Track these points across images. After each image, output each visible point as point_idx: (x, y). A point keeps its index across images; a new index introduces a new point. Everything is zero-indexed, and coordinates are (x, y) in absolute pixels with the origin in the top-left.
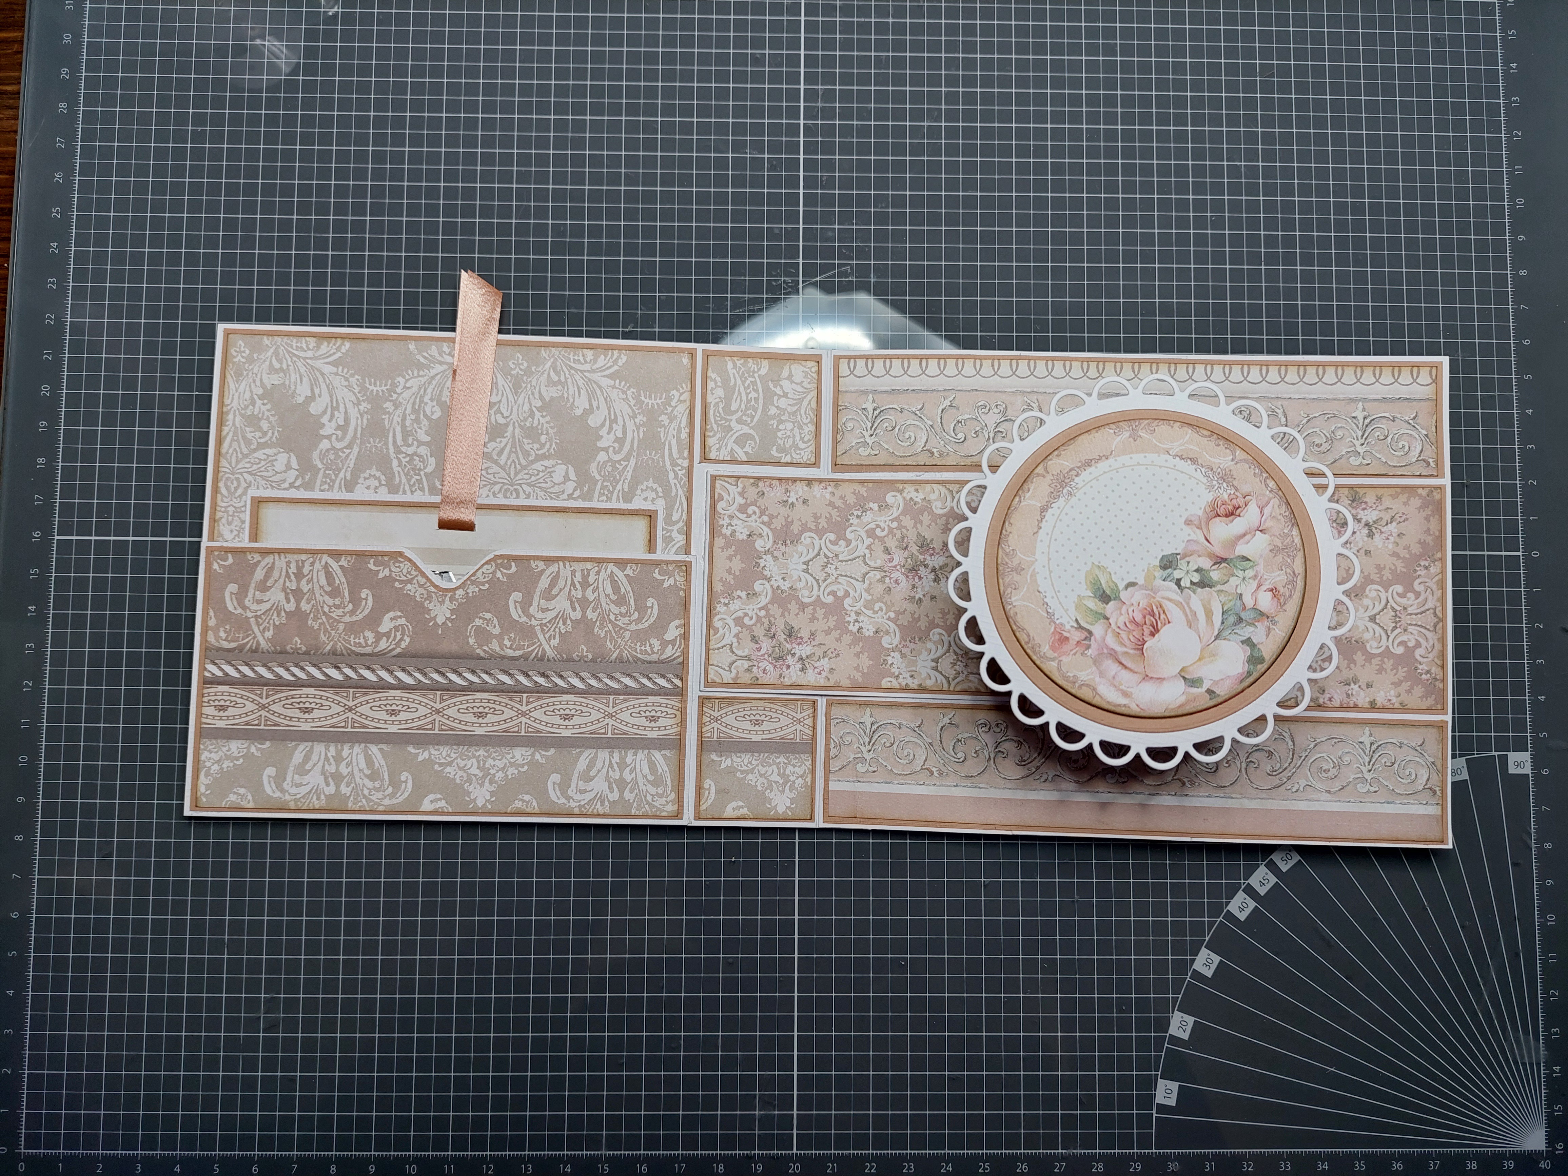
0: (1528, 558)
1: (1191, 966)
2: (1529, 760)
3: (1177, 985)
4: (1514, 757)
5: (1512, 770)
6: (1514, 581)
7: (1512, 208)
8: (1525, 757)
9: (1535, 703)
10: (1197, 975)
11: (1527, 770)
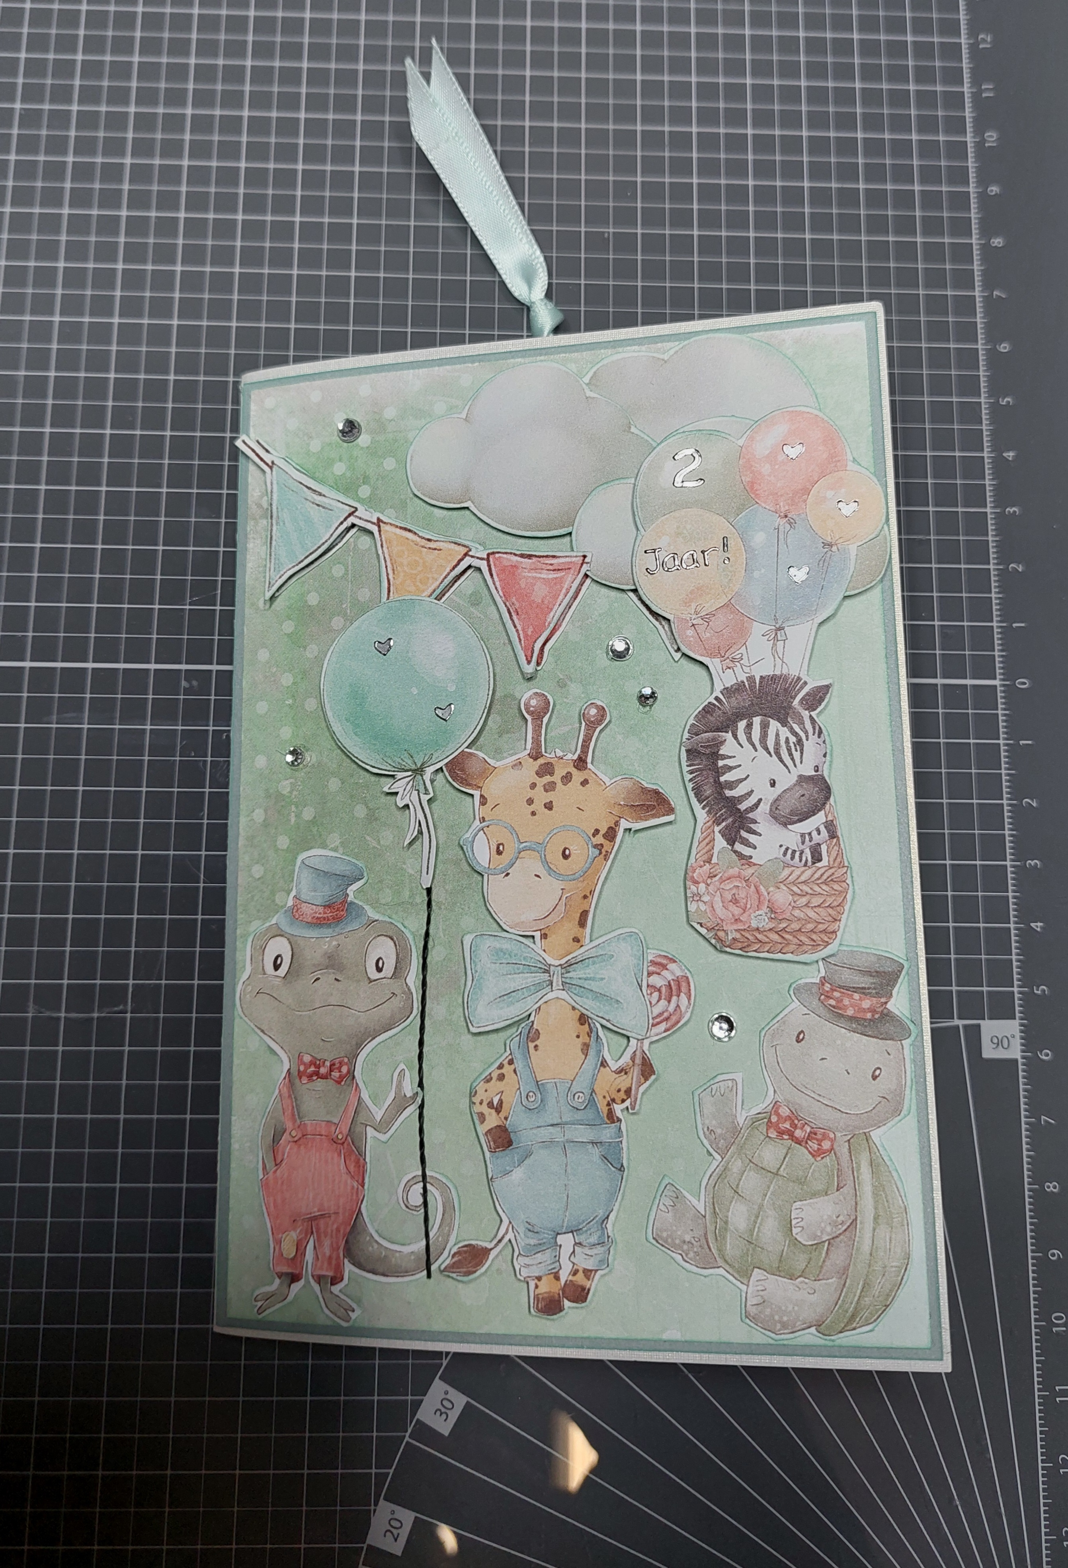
0: (1010, 690)
1: (414, 1414)
2: (1018, 1035)
3: (388, 1448)
4: (990, 1028)
5: (989, 1052)
6: (988, 727)
7: (980, 145)
8: (1011, 1028)
9: (1026, 934)
10: (425, 1432)
11: (1015, 1052)
